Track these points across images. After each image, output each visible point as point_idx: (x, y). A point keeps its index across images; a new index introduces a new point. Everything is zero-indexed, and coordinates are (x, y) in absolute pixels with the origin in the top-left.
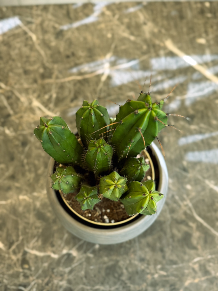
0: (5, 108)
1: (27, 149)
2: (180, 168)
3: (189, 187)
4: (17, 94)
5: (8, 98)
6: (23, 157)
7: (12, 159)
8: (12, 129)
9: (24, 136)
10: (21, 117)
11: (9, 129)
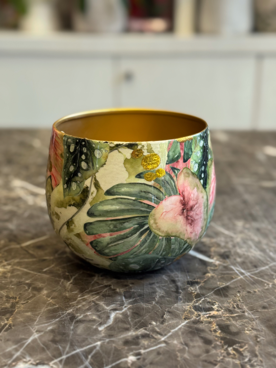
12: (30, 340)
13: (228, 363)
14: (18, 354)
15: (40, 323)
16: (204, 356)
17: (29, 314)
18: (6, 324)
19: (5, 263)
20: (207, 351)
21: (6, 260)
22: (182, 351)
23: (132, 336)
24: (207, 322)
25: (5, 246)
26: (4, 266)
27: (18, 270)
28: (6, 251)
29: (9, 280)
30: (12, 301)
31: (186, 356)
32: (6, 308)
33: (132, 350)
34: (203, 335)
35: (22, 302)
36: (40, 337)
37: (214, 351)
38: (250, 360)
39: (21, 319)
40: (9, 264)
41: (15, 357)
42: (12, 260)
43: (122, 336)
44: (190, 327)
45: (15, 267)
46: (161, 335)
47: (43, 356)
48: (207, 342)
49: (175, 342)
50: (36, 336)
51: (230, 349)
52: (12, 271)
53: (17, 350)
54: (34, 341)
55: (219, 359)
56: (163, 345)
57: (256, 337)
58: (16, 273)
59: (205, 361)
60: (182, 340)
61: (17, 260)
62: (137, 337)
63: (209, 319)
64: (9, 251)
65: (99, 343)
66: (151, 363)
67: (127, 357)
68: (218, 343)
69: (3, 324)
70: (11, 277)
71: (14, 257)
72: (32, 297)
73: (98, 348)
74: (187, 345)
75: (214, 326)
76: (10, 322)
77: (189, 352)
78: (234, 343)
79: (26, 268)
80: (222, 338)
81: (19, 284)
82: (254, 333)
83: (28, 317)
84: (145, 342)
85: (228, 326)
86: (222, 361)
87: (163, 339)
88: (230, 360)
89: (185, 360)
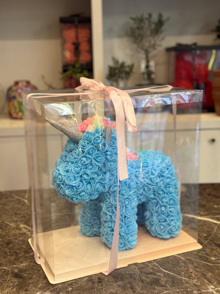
12: (39, 286)
13: (98, 288)
14: (36, 290)
15: (41, 281)
16: (92, 287)
17: (38, 278)
18: (31, 282)
19: (26, 262)
20: (93, 285)
21: (26, 261)
22: (85, 286)
23: (70, 283)
24: (94, 277)
25: (24, 255)
26: (25, 263)
27: (31, 264)
28: (25, 257)
29: (28, 268)
30: (31, 275)
31: (87, 287)
32: (30, 277)
33: (70, 287)
34: (92, 281)
35: (34, 275)
36: (42, 285)
37: (95, 285)
38: (105, 287)
39: (36, 280)
40: (27, 262)
41: (36, 291)
42: (28, 261)
43: (67, 283)
44: (88, 279)
45: (30, 263)
46: (80, 282)
47: (44, 290)
48: (93, 283)
49: (84, 283)
50: (41, 285)
51: (100, 284)
52: (29, 265)
53: (36, 289)
54: (41, 286)
55: (96, 287)
56: (80, 284)
57: (108, 280)
58: (30, 265)
59: (92, 288)
60: (86, 283)
61: (29, 261)
62: (72, 283)
63: (95, 276)
64: (26, 257)
65: (60, 285)
66: (76, 290)
67: (69, 288)
68: (97, 283)
69: (30, 282)
70: (29, 267)
71: (29, 259)
72: (37, 273)
73: (60, 287)
74: (87, 284)
75: (96, 278)
76: (32, 281)
77: (87, 286)
78: (101, 282)
79: (33, 263)
80: (98, 281)
81: (32, 269)
82: (108, 279)
83: (38, 279)
84: (74, 284)
85: (100, 278)
86: (97, 288)
87: (80, 283)
88: (99, 287)
89: (86, 288)
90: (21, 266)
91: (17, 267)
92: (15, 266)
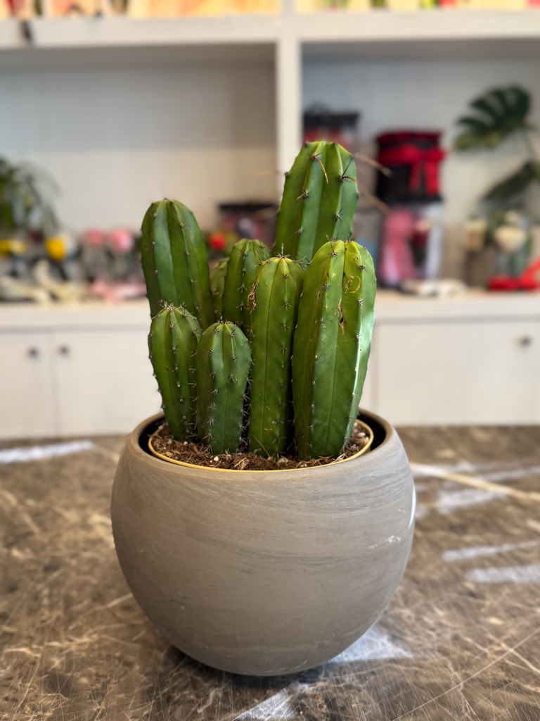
0: (26, 525)
1: (55, 575)
2: (460, 593)
3: (494, 621)
4: (58, 509)
5: (36, 515)
6: (39, 587)
7: (12, 589)
8: (28, 550)
9: (53, 558)
10: (59, 535)
11: (21, 549)
90: (74, 647)
91: (61, 650)
92: (55, 644)
